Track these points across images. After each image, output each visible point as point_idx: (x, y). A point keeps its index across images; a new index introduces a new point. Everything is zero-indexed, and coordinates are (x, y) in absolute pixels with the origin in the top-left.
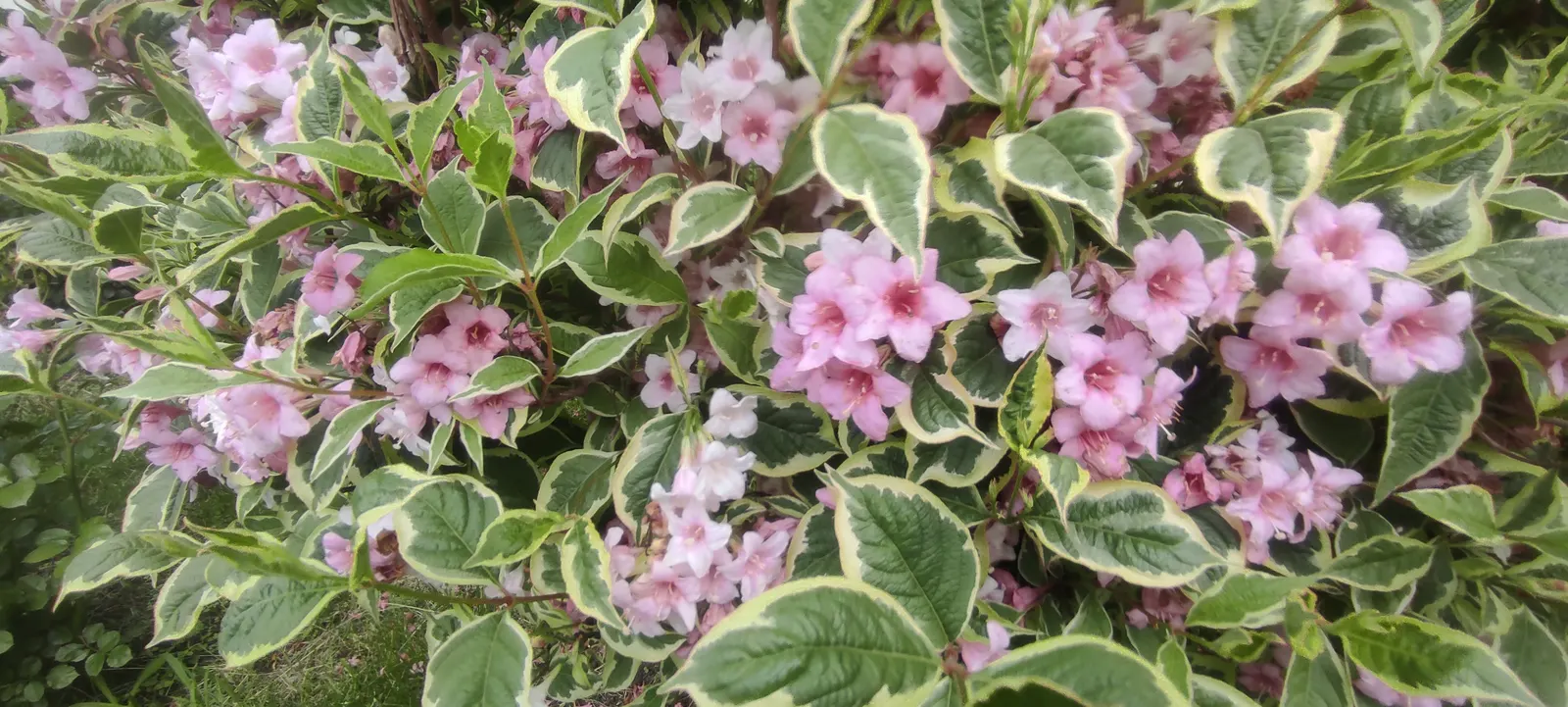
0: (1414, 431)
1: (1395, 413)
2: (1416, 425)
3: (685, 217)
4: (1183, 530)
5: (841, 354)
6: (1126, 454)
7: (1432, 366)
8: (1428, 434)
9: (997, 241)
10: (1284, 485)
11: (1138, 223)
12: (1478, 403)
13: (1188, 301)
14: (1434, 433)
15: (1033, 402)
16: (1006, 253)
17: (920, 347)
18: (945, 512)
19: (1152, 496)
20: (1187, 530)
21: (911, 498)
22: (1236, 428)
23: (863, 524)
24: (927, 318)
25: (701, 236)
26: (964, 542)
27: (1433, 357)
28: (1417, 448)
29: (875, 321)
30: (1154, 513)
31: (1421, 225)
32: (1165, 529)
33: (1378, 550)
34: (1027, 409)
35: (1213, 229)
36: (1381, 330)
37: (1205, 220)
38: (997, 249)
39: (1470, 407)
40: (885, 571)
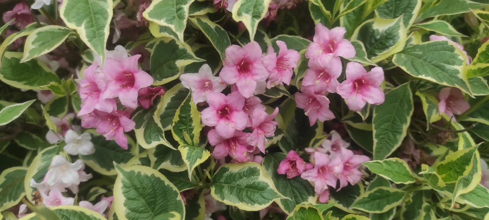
0: (384, 134)
1: (375, 126)
2: (386, 131)
3: (33, 43)
4: (267, 184)
5: (98, 107)
6: (247, 151)
7: (371, 102)
8: (391, 136)
9: (184, 51)
10: (328, 164)
11: (266, 41)
12: (409, 119)
13: (256, 74)
14: (393, 135)
15: (193, 124)
16: (189, 57)
17: (134, 102)
18: (167, 182)
19: (256, 168)
20: (269, 184)
21: (149, 176)
22: (320, 139)
23: (128, 189)
24: (136, 88)
25: (40, 52)
26: (177, 196)
27: (370, 97)
28: (388, 143)
29: (110, 90)
30: (255, 177)
31: (381, 38)
32: (259, 183)
33: (378, 194)
34: (191, 128)
35: (301, 43)
36: (347, 85)
37: (298, 39)
38: (184, 55)
39: (406, 122)
40: (138, 212)
